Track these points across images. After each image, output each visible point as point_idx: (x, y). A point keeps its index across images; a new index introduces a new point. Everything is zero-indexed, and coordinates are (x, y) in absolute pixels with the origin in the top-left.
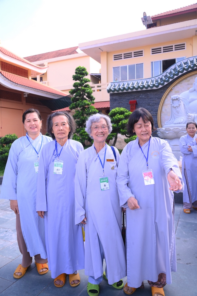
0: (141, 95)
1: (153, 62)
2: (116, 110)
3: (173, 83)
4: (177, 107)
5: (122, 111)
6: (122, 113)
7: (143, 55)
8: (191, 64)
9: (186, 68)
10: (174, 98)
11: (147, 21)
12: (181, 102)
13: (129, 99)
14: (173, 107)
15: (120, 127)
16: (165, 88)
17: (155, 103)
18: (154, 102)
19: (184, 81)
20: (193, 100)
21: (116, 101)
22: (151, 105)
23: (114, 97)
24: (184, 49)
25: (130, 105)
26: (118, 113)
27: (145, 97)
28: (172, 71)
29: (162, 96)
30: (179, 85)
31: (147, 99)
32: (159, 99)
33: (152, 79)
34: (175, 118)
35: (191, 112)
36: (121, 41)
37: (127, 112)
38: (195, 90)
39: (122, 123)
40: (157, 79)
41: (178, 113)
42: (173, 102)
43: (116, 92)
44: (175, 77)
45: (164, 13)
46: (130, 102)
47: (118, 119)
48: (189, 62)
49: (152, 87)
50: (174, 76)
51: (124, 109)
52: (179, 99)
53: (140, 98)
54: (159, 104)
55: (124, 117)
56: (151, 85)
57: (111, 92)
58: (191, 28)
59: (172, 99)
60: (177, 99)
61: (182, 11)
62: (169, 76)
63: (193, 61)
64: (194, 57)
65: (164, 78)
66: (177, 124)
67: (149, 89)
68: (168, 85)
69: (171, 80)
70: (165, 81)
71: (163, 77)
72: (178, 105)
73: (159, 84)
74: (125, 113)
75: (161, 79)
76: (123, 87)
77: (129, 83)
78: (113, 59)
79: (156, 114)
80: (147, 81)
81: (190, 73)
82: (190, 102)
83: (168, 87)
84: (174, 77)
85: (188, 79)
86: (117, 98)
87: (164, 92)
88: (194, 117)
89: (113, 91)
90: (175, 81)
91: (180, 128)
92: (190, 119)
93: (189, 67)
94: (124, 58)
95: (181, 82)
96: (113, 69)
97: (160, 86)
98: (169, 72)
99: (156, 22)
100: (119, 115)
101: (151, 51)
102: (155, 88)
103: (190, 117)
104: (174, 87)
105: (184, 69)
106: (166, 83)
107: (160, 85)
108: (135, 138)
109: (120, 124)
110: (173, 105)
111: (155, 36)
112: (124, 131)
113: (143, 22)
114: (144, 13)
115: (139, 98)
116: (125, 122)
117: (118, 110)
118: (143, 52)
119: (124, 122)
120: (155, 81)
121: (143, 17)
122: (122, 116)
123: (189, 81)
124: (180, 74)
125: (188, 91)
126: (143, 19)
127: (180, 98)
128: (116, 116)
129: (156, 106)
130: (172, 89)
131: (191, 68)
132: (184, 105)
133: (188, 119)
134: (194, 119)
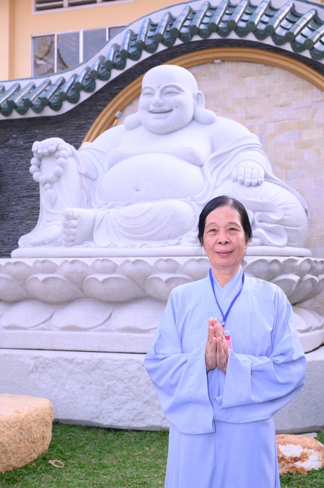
0: (14, 136)
3: (116, 94)
4: (50, 183)
8: (167, 29)
9: (149, 42)
10: (43, 148)
16: (90, 113)
20: (119, 158)
28: (111, 51)
33: (51, 77)
40: (67, 79)
44: (115, 73)
49: (37, 110)
50: (109, 70)
53: (11, 148)
56: (37, 102)
59: (37, 154)
60: (51, 153)
62: (95, 69)
63: (177, 18)
64: (185, 6)
65: (81, 78)
67: (31, 114)
68: (102, 103)
69: (100, 84)
70: (80, 88)
71: (83, 74)
72: (51, 176)
73: (63, 97)
78: (33, 6)
80: (33, 86)
83: (100, 108)
84: (109, 76)
88: (94, 220)
90: (122, 89)
91: (30, 262)
92: (73, 230)
93: (158, 39)
94: (71, 5)
97: (67, 107)
102: (49, 112)
103: (74, 222)
104: (121, 109)
105: (141, 47)
106: (84, 96)
107: (64, 100)
110: (36, 174)
115: (6, 147)
124: (130, 63)
131: (163, 42)
132: (80, 174)
133: (65, 226)
134: (93, 228)
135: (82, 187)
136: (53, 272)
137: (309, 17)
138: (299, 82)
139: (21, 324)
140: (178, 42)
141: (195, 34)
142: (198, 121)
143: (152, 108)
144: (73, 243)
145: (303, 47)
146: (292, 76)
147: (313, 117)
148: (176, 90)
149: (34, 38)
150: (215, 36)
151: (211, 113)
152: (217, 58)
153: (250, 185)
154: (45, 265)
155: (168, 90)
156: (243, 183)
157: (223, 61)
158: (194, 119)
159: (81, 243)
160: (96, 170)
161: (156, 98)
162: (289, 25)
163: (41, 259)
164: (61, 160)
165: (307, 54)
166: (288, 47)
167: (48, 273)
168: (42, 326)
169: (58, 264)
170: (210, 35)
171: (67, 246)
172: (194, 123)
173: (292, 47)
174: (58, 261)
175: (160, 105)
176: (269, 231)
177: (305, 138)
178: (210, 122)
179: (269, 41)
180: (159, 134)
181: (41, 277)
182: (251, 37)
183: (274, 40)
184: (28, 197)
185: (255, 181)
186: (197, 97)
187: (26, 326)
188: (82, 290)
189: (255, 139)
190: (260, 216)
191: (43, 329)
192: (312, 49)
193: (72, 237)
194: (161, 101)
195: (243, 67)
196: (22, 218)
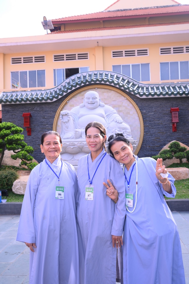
0: (36, 107)
1: (55, 69)
2: (2, 125)
3: (68, 96)
4: (66, 122)
5: (9, 126)
6: (8, 128)
7: (45, 61)
8: (84, 79)
9: (79, 83)
10: (64, 113)
11: (48, 26)
12: (70, 118)
13: (23, 111)
14: (63, 122)
15: (6, 143)
16: (60, 101)
17: (51, 117)
18: (49, 115)
19: (79, 95)
20: (82, 116)
21: (8, 112)
22: (46, 118)
23: (7, 109)
24: (87, 58)
25: (23, 118)
26: (4, 128)
27: (40, 110)
28: (67, 84)
29: (57, 110)
30: (73, 99)
31: (42, 112)
32: (54, 112)
33: (47, 91)
34: (64, 133)
35: (80, 127)
36: (19, 44)
37: (14, 127)
38: (85, 106)
39: (8, 139)
40: (52, 92)
41: (68, 128)
42: (62, 118)
43: (8, 103)
44: (69, 91)
45: (69, 17)
46: (24, 115)
47: (3, 134)
48: (82, 78)
49: (46, 100)
51: (11, 124)
52: (68, 115)
53: (35, 111)
54: (54, 118)
55: (10, 132)
56: (45, 98)
57: (3, 103)
58: (93, 39)
59: (62, 114)
60: (66, 115)
61: (86, 19)
62: (63, 89)
63: (85, 76)
64: (87, 73)
65: (58, 92)
66: (66, 139)
67: (43, 101)
68: (63, 99)
69: (65, 94)
70: (59, 94)
71: (58, 90)
72: (67, 120)
73: (54, 97)
74: (12, 128)
75: (56, 92)
76: (16, 98)
77: (23, 94)
78: (11, 62)
79: (51, 128)
80: (41, 93)
81: (83, 87)
82: (79, 118)
83: (63, 100)
84: (67, 91)
85: (82, 93)
86: (10, 110)
87: (58, 106)
88: (82, 132)
89: (4, 102)
90: (69, 95)
91: (68, 143)
92: (77, 135)
93: (82, 82)
94: (24, 62)
95: (76, 96)
96: (10, 74)
97: (55, 100)
98: (64, 85)
99: (60, 26)
100: (6, 130)
101: (53, 57)
102: (49, 101)
103: (77, 133)
104: (69, 100)
105: (77, 84)
106: (60, 97)
107: (54, 98)
108: (22, 154)
109: (6, 139)
110: (62, 120)
111: (56, 43)
112: (10, 146)
113: (44, 26)
114: (44, 17)
115: (33, 110)
116: (11, 138)
117: (4, 125)
118: (45, 58)
119: (9, 137)
120: (50, 94)
121: (43, 21)
122: (8, 131)
123: (83, 95)
124: (74, 88)
125: (79, 107)
126: (44, 24)
127: (69, 113)
128: (2, 131)
129: (51, 120)
130: (66, 103)
131: (83, 83)
132: (73, 120)
133: (75, 134)
134: (81, 134)
135: (74, 123)
136: (74, 146)
137: (121, 78)
138: (118, 95)
139: (66, 159)
140: (87, 83)
141: (92, 81)
142: (100, 106)
143: (89, 103)
144: (77, 138)
145: (121, 86)
146: (116, 93)
147: (122, 104)
148: (96, 98)
149: (11, 72)
150: (98, 82)
151: (104, 104)
152: (96, 88)
153: (120, 123)
154: (73, 144)
155: (94, 98)
156: (118, 123)
157: (98, 88)
158: (99, 105)
159: (79, 138)
160: (74, 118)
161: (91, 100)
162: (117, 80)
163: (72, 143)
164: (69, 116)
165: (122, 88)
166: (117, 86)
167: (73, 146)
168: (72, 159)
169: (76, 144)
170: (96, 82)
171: (75, 139)
172: (99, 107)
173: (119, 86)
174: (76, 143)
175: (92, 102)
176: (127, 134)
177: (120, 109)
178: (103, 106)
179: (113, 84)
180: (91, 109)
181: (72, 147)
182: (108, 83)
183: (114, 84)
184: (41, 125)
185: (121, 122)
186: (100, 100)
187: (68, 160)
188: (81, 150)
189: (115, 111)
190: (125, 131)
191: (73, 160)
192: (124, 87)
193: (77, 137)
194: (92, 101)
195: (103, 90)
196: (39, 131)
